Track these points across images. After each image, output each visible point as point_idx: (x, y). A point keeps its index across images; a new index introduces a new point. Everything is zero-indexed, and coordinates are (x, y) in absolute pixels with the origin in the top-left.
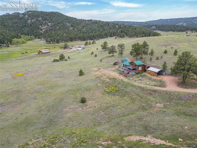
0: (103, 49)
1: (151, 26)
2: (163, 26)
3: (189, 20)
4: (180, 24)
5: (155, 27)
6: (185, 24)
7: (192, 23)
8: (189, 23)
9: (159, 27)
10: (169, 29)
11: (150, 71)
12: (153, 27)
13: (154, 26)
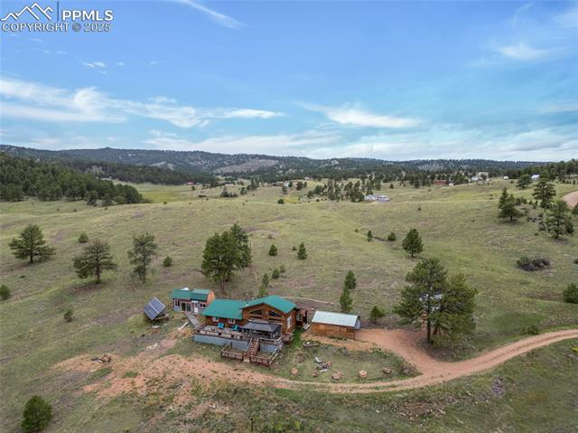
0: (22, 255)
1: (90, 166)
2: (121, 167)
3: (177, 157)
4: (159, 164)
5: (101, 168)
6: (171, 166)
7: (185, 163)
8: (179, 163)
9: (114, 171)
10: (143, 176)
11: (322, 324)
12: (96, 170)
13: (98, 165)
